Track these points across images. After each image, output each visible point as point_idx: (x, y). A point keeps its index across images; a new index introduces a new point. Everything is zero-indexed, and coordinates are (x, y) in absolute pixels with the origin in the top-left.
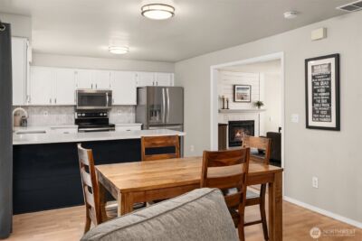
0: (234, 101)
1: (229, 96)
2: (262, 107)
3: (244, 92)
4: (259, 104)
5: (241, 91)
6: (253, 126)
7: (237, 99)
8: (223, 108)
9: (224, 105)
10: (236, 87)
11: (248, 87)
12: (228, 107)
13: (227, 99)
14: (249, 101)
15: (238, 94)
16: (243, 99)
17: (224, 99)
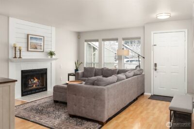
1: (22, 45)
2: (53, 56)
3: (38, 42)
4: (51, 54)
5: (34, 41)
6: (46, 73)
7: (31, 48)
8: (15, 57)
9: (15, 53)
10: (30, 36)
11: (41, 37)
12: (20, 56)
13: (20, 48)
14: (42, 50)
15: (32, 44)
16: (36, 48)
17: (15, 48)
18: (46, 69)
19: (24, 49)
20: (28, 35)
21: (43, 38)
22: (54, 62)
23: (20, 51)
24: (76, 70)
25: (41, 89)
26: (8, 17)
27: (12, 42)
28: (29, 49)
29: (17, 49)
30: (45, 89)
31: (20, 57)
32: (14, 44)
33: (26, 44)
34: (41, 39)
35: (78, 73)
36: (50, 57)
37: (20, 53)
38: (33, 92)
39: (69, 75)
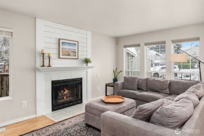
0: (59, 58)
1: (53, 53)
2: (89, 64)
3: (72, 47)
4: (87, 61)
5: (67, 47)
6: (81, 83)
7: (63, 55)
8: (43, 66)
9: (43, 61)
10: (61, 41)
11: (75, 43)
12: (49, 64)
13: (49, 54)
14: (76, 57)
15: (64, 50)
16: (69, 55)
17: (43, 54)
18: (81, 79)
19: (54, 56)
20: (59, 40)
21: (77, 43)
22: (90, 71)
23: (49, 58)
24: (115, 80)
25: (75, 101)
26: (35, 18)
27: (39, 48)
28: (61, 56)
29: (46, 56)
30: (80, 101)
31: (49, 66)
32: (42, 50)
33: (58, 50)
34: (75, 44)
35: (117, 84)
36: (85, 65)
37: (49, 61)
38: (66, 105)
39: (107, 85)
